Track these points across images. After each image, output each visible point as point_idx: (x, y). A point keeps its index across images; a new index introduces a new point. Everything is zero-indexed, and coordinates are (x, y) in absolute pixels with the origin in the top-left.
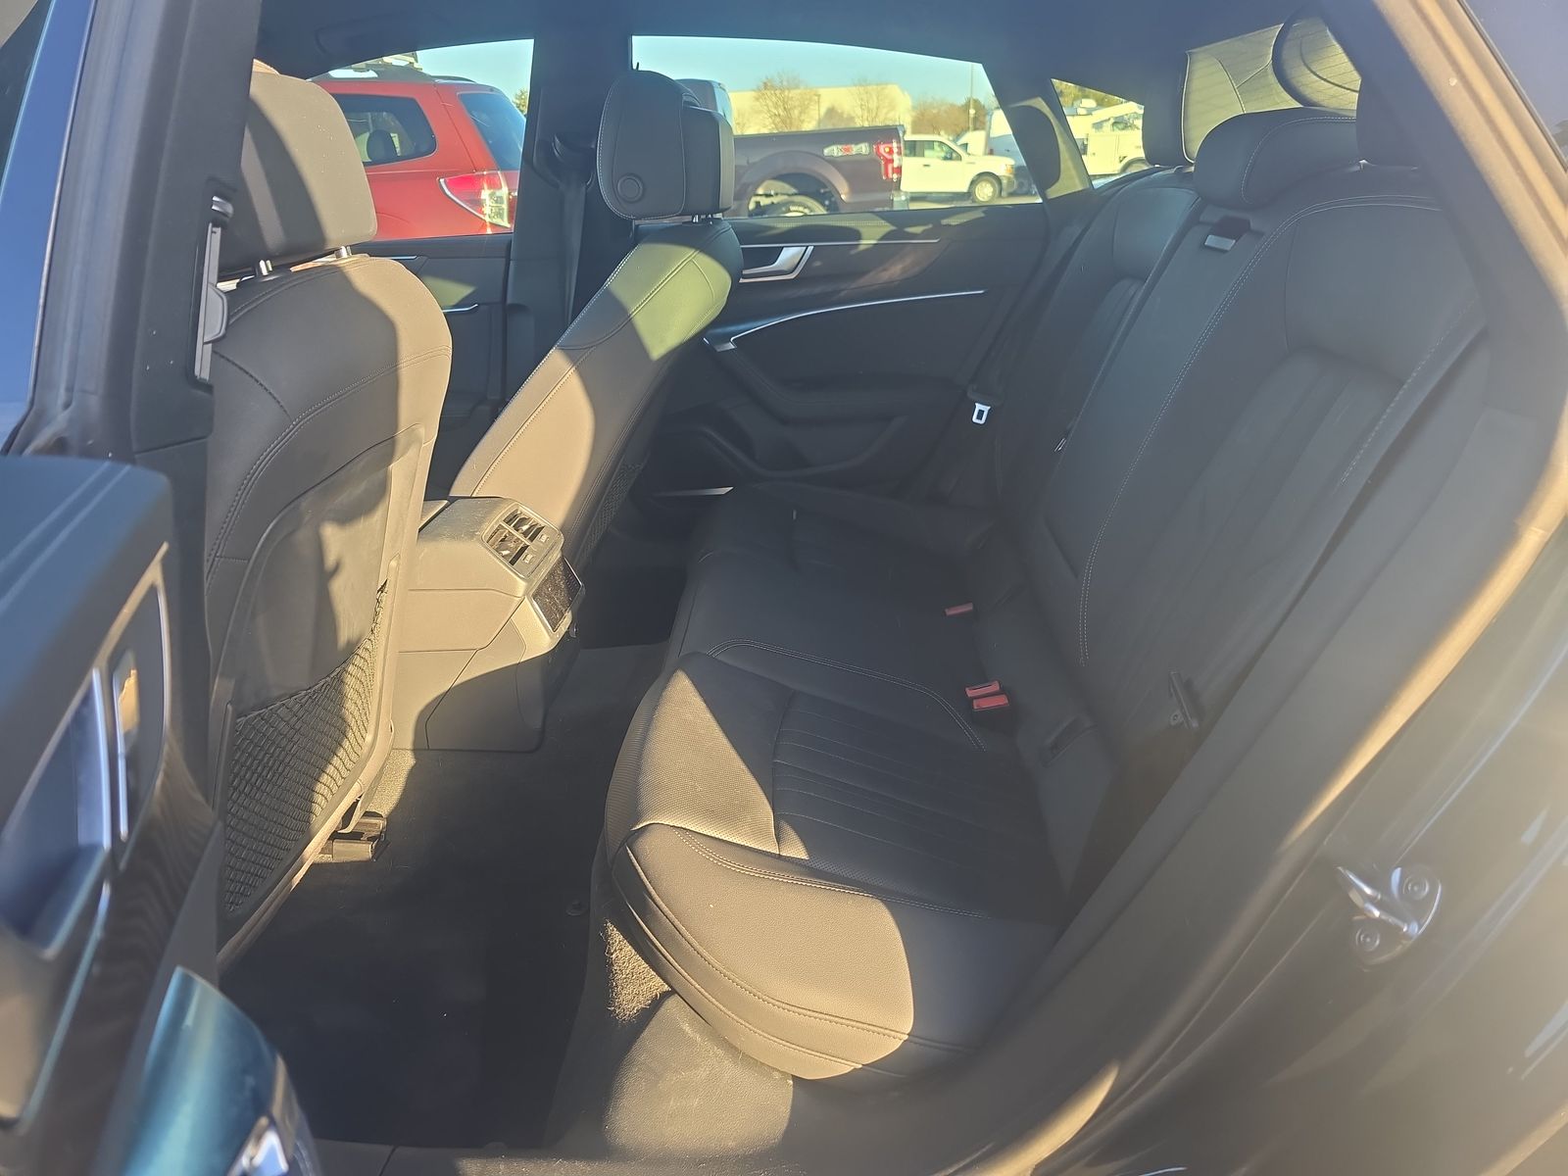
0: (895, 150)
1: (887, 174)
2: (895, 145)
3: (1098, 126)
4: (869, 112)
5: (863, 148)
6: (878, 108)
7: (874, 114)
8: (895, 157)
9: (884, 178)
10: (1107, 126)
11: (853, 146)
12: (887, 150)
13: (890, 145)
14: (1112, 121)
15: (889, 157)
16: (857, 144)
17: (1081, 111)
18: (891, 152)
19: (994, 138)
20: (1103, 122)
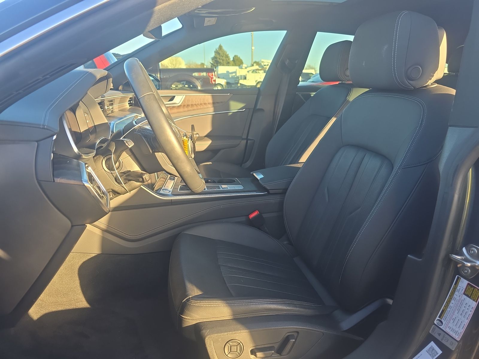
0: (214, 75)
1: (212, 82)
2: (213, 73)
3: (248, 72)
4: (173, 65)
5: (204, 74)
6: (176, 64)
7: (175, 66)
8: (214, 77)
9: (211, 83)
10: (250, 72)
11: (201, 73)
12: (211, 75)
13: (212, 73)
14: (252, 71)
15: (212, 77)
16: (202, 72)
17: (243, 67)
18: (213, 75)
19: (219, 74)
20: (249, 71)
